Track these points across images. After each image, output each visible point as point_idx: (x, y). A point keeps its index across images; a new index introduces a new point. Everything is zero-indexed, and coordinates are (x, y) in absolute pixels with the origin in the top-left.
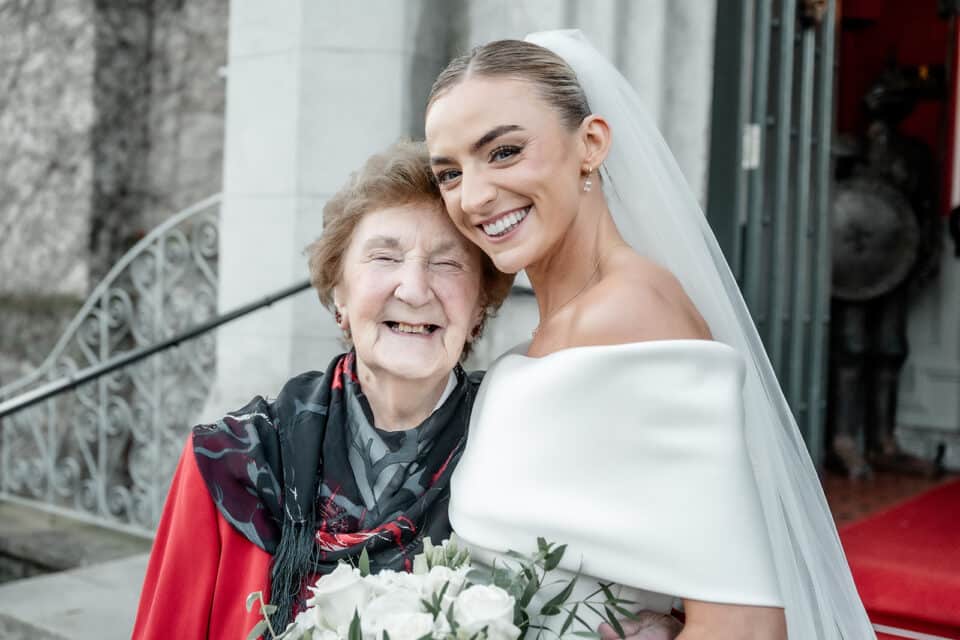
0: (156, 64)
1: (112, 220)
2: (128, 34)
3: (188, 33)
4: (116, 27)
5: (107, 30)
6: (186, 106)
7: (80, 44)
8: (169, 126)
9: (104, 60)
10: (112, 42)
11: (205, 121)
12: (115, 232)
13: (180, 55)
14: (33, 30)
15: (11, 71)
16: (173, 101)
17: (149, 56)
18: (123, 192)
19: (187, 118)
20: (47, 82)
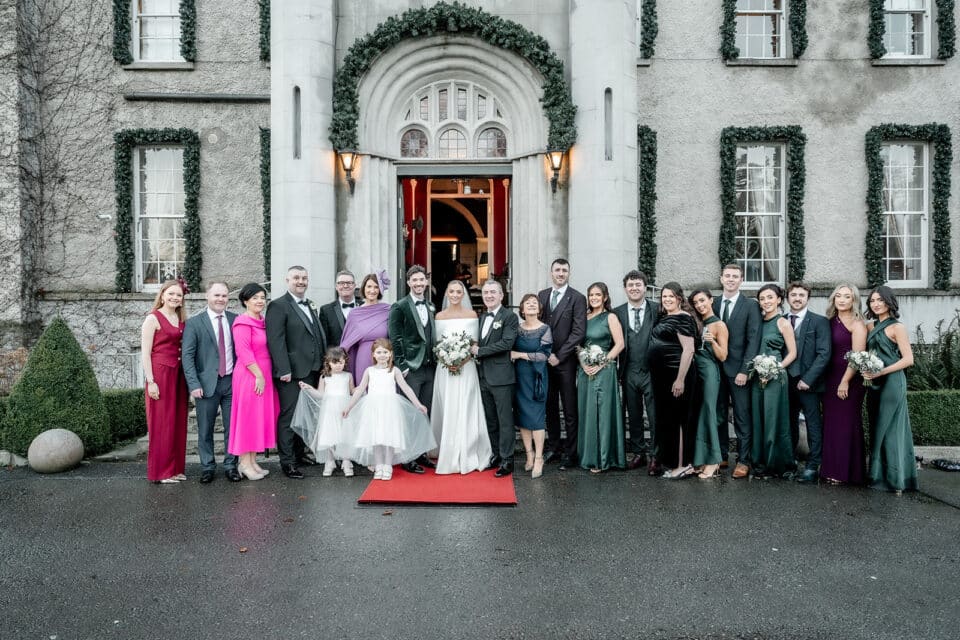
1: (30, 284)
2: (32, 192)
3: (69, 194)
4: (27, 189)
5: (24, 191)
6: (69, 229)
7: (9, 197)
8: (58, 237)
9: (24, 207)
10: (27, 197)
12: (31, 289)
13: (64, 205)
16: (61, 225)
17: (42, 203)
18: (34, 271)
19: (70, 235)
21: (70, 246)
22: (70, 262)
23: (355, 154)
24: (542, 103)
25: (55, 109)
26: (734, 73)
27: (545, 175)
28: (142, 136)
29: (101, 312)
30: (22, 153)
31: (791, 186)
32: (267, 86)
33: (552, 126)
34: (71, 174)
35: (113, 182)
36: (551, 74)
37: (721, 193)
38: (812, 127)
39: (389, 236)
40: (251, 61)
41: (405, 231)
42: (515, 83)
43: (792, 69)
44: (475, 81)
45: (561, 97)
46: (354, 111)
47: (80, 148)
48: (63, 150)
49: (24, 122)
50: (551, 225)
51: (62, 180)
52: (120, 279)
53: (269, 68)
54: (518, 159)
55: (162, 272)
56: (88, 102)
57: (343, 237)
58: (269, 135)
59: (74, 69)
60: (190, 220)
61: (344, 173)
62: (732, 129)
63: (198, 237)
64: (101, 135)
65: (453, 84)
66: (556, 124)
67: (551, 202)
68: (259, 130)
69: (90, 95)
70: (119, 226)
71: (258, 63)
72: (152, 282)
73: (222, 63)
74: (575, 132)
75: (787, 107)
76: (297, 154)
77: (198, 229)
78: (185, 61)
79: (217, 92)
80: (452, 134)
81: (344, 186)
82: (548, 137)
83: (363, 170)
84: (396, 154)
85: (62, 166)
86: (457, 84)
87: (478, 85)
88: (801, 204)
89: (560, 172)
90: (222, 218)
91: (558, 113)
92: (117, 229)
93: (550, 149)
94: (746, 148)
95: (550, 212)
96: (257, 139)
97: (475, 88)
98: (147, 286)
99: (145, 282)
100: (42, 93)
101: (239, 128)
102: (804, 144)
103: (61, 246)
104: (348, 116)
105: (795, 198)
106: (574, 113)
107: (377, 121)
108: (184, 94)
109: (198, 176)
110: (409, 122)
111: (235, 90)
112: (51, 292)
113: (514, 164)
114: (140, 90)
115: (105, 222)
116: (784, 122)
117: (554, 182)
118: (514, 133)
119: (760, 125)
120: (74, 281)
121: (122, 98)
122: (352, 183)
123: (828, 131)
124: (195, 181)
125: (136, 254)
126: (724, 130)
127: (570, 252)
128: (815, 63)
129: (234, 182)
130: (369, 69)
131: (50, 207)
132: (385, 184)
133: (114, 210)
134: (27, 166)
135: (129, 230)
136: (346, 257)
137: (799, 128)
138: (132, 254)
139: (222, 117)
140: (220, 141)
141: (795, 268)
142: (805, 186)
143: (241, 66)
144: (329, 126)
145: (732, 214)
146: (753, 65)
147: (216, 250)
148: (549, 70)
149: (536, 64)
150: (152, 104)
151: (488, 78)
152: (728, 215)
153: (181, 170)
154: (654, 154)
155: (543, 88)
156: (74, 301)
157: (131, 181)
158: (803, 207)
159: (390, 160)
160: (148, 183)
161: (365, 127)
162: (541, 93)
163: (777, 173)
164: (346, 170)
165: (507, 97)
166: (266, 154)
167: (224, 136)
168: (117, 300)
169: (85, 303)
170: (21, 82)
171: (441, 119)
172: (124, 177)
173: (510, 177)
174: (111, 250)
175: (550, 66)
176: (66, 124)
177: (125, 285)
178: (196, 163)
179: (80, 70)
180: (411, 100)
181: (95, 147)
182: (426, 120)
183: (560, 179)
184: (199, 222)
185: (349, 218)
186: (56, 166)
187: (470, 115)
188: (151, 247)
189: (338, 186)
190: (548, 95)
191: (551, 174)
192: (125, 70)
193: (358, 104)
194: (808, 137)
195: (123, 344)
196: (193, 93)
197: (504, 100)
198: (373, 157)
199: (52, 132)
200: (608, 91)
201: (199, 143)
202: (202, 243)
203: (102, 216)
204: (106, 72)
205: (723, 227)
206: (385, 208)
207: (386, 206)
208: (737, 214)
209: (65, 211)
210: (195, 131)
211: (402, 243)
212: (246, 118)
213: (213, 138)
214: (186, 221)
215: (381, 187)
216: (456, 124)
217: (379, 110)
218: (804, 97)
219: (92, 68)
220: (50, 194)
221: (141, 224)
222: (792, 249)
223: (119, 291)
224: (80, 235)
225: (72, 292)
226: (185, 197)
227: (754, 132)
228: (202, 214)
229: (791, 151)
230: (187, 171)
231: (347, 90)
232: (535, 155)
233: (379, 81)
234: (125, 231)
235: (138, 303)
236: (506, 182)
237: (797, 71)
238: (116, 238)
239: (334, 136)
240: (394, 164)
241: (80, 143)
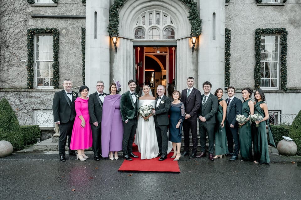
3: (10, 52)
6: (10, 65)
21: (10, 71)
22: (10, 77)
23: (117, 37)
24: (189, 18)
25: (5, 20)
26: (260, 8)
27: (189, 45)
28: (37, 30)
29: (21, 96)
31: (282, 51)
32: (84, 12)
33: (192, 27)
34: (11, 45)
35: (26, 48)
36: (192, 7)
37: (255, 53)
38: (290, 29)
39: (130, 68)
40: (78, 3)
41: (136, 66)
42: (178, 11)
43: (282, 7)
44: (163, 10)
45: (196, 16)
46: (117, 21)
47: (15, 35)
48: (8, 36)
50: (191, 65)
51: (8, 47)
52: (28, 84)
53: (85, 6)
54: (179, 40)
55: (45, 82)
56: (18, 18)
57: (113, 68)
58: (85, 31)
59: (13, 6)
60: (55, 62)
61: (113, 44)
62: (259, 29)
63: (58, 68)
64: (22, 30)
65: (154, 12)
66: (194, 26)
67: (192, 56)
68: (81, 29)
69: (18, 16)
70: (28, 64)
71: (81, 4)
72: (41, 85)
73: (67, 4)
74: (201, 29)
75: (280, 21)
76: (95, 37)
77: (58, 65)
78: (54, 3)
79: (66, 14)
80: (154, 30)
81: (113, 49)
82: (191, 31)
83: (120, 43)
84: (133, 37)
85: (8, 42)
86: (156, 11)
87: (164, 12)
88: (286, 58)
89: (195, 44)
90: (67, 61)
91: (195, 22)
92: (28, 65)
93: (191, 36)
94: (264, 36)
95: (191, 60)
96: (80, 32)
97: (163, 13)
98: (38, 86)
99: (38, 85)
101: (74, 28)
102: (287, 35)
103: (7, 72)
104: (115, 23)
105: (283, 55)
106: (201, 22)
107: (126, 25)
108: (54, 15)
109: (58, 46)
110: (138, 25)
111: (73, 14)
112: (3, 88)
113: (178, 41)
114: (37, 14)
115: (23, 62)
116: (279, 27)
117: (193, 48)
118: (178, 29)
119: (270, 28)
120: (12, 85)
121: (30, 16)
122: (116, 48)
123: (296, 30)
124: (57, 47)
125: (35, 75)
126: (256, 29)
127: (199, 75)
128: (291, 4)
129: (72, 48)
130: (123, 5)
131: (3, 57)
132: (128, 49)
133: (27, 58)
135: (32, 66)
136: (114, 76)
137: (285, 29)
138: (34, 75)
139: (68, 24)
140: (66, 33)
141: (283, 81)
142: (287, 51)
143: (75, 5)
144: (108, 27)
145: (259, 61)
146: (267, 5)
147: (65, 73)
148: (192, 6)
149: (186, 3)
150: (42, 19)
151: (168, 9)
152: (258, 61)
153: (52, 43)
154: (230, 39)
155: (189, 12)
156: (11, 92)
157: (33, 47)
158: (286, 59)
159: (131, 40)
160: (39, 48)
161: (121, 27)
162: (188, 14)
163: (276, 46)
164: (114, 43)
165: (175, 17)
166: (84, 38)
167: (68, 31)
168: (27, 92)
169: (16, 93)
171: (150, 24)
172: (31, 46)
173: (176, 47)
174: (25, 73)
175: (192, 4)
176: (9, 26)
177: (30, 86)
178: (58, 41)
179: (15, 6)
180: (139, 17)
181: (20, 35)
182: (144, 25)
183: (195, 47)
184: (58, 63)
185: (115, 61)
186: (5, 42)
187: (161, 22)
188: (40, 72)
189: (111, 49)
190: (191, 15)
191: (192, 45)
192: (32, 6)
193: (119, 19)
194: (288, 32)
195: (29, 108)
196: (56, 15)
197: (174, 17)
198: (124, 38)
199: (4, 29)
200: (214, 14)
201: (59, 33)
202: (59, 71)
203: (22, 60)
204: (25, 7)
205: (256, 66)
206: (129, 58)
207: (129, 57)
208: (261, 61)
209: (9, 58)
210: (57, 29)
211: (135, 71)
212: (76, 24)
213: (64, 32)
214: (54, 62)
215: (127, 50)
216: (156, 26)
217: (127, 21)
218: (287, 17)
219: (19, 5)
220: (3, 52)
221: (37, 64)
222: (282, 74)
223: (28, 89)
224: (14, 68)
225: (10, 88)
226: (53, 53)
227: (268, 30)
228: (60, 60)
229: (282, 37)
230: (54, 44)
231: (114, 13)
232: (186, 38)
233: (127, 10)
234: (31, 66)
235: (35, 93)
236: (173, 49)
237: (284, 8)
238: (27, 69)
239: (109, 30)
240: (132, 41)
241: (15, 33)
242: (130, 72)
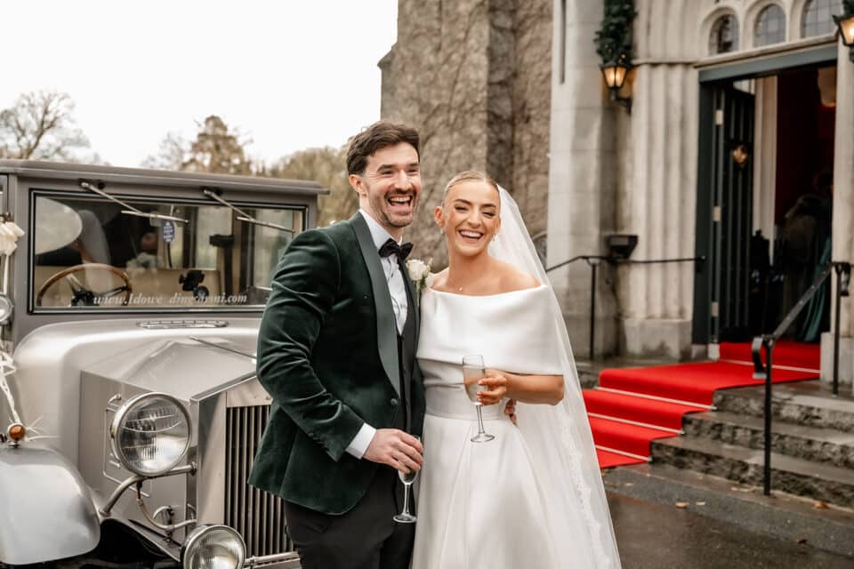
0: (517, 149)
2: (503, 136)
3: (532, 134)
4: (496, 133)
5: (492, 135)
6: (532, 171)
7: (479, 143)
8: (523, 181)
9: (491, 151)
10: (494, 141)
11: (540, 178)
13: (528, 145)
14: (456, 135)
15: (445, 155)
16: (525, 168)
17: (513, 146)
19: (532, 177)
20: (463, 162)
21: (531, 187)
23: (628, 67)
25: (525, 45)
30: (491, 98)
34: (534, 112)
39: (683, 164)
48: (529, 88)
49: (495, 66)
51: (528, 119)
76: (564, 78)
80: (772, 11)
83: (640, 84)
84: (699, 53)
85: (528, 105)
100: (516, 32)
103: (524, 190)
107: (666, 16)
113: (839, 42)
122: (628, 103)
132: (676, 97)
134: (497, 111)
144: (596, 37)
161: (649, 27)
170: (493, 25)
186: (524, 106)
189: (612, 108)
198: (654, 65)
199: (523, 70)
206: (676, 129)
207: (678, 126)
209: (529, 152)
215: (669, 102)
220: (519, 135)
240: (696, 67)
241: (541, 78)
242: (683, 176)
